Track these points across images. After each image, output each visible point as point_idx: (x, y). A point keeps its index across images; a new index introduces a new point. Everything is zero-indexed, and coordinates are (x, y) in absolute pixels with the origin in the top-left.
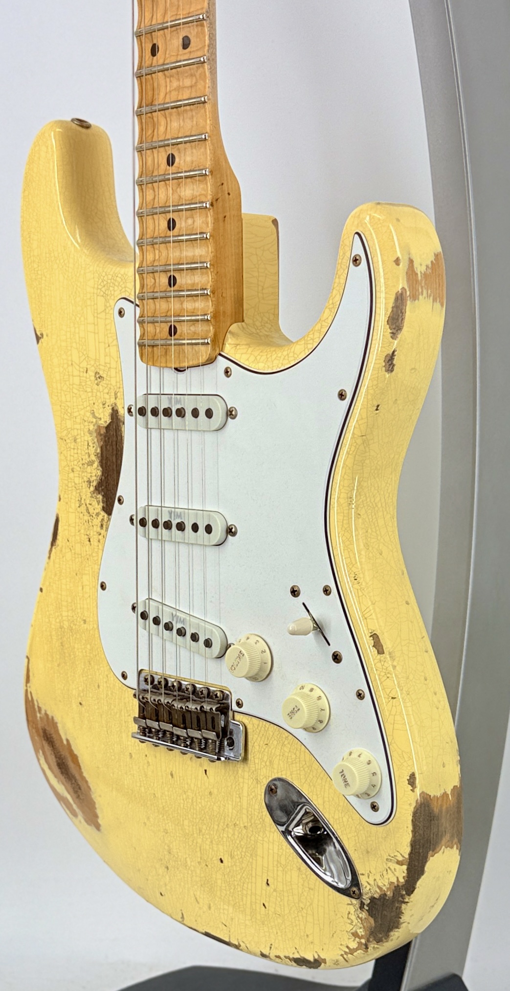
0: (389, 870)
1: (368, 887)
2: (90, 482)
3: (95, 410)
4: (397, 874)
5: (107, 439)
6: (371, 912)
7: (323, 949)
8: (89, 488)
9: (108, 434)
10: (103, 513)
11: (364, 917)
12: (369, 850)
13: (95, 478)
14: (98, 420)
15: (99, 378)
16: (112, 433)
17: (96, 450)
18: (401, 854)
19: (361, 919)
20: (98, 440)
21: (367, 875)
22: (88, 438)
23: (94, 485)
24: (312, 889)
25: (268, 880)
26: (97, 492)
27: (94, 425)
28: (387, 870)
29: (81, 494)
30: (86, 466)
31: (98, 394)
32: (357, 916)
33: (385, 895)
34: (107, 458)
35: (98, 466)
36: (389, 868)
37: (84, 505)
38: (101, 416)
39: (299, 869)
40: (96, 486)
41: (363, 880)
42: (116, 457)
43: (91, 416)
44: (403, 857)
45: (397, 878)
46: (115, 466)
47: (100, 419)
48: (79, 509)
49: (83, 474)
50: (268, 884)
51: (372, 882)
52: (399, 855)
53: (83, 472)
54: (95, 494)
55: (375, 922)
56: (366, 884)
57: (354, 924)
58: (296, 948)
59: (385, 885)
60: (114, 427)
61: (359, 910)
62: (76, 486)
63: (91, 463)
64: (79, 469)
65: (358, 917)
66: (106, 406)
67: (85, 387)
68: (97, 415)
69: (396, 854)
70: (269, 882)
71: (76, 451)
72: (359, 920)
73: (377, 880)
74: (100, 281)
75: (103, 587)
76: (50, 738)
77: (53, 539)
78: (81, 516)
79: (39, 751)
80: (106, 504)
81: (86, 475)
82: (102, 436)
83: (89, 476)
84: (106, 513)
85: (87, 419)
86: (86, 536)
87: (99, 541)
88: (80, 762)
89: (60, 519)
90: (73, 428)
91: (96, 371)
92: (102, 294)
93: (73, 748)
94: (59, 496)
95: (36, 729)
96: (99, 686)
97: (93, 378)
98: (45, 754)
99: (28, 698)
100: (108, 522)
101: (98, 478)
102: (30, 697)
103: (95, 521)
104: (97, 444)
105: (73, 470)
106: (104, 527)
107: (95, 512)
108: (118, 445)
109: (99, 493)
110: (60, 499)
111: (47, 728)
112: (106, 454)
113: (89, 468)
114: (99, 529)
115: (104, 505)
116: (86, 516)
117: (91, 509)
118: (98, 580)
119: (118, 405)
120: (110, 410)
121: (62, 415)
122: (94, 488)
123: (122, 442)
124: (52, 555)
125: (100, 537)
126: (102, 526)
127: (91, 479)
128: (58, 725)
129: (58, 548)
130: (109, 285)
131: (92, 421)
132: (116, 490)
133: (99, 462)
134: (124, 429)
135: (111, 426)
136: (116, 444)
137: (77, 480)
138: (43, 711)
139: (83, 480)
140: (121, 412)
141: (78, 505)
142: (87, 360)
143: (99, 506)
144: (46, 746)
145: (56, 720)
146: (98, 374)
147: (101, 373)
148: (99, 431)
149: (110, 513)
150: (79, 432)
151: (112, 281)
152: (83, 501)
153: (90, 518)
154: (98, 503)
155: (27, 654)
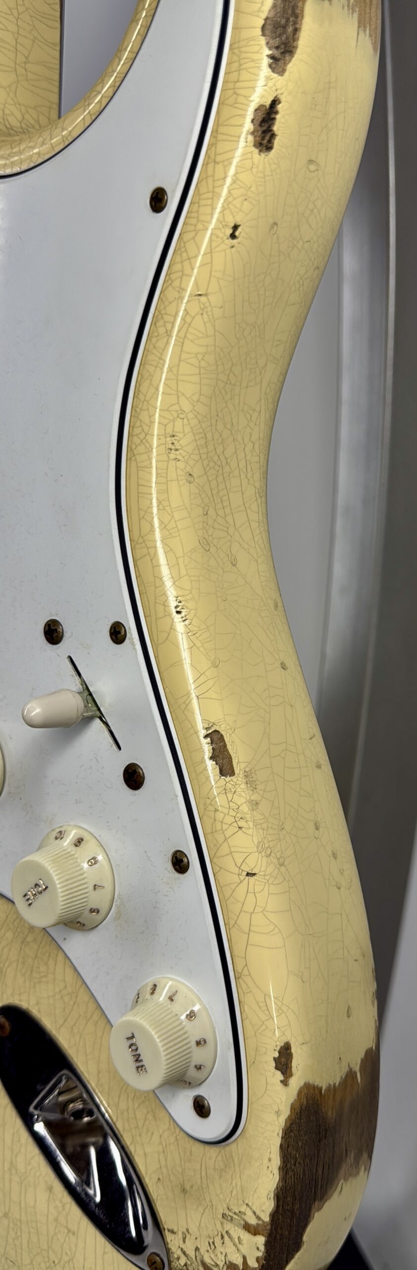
0: (227, 1238)
4: (244, 1250)
12: (188, 1187)
18: (254, 1213)
21: (180, 1235)
28: (222, 1237)
36: (227, 1232)
44: (258, 1218)
45: (244, 1258)
51: (192, 1253)
52: (249, 1213)
56: (179, 1252)
59: (216, 1264)
69: (243, 1209)
73: (202, 1251)
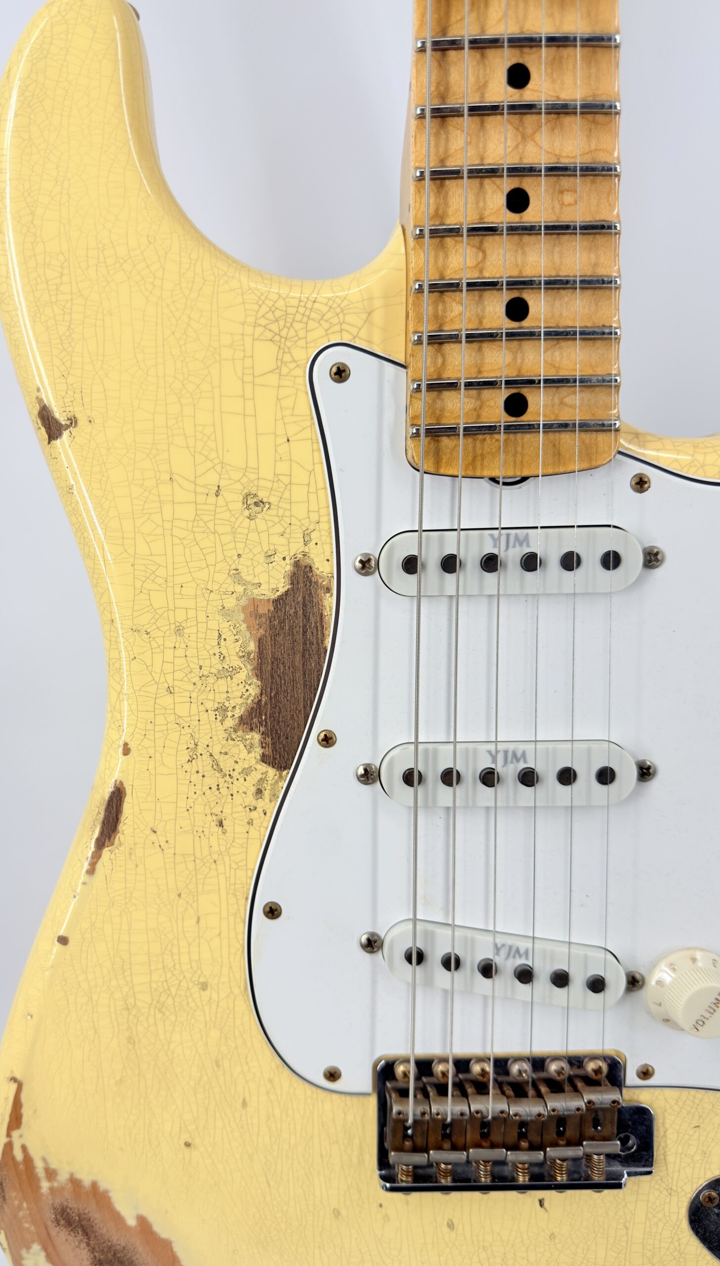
2: (226, 710)
3: (240, 567)
5: (276, 623)
8: (222, 722)
9: (281, 614)
10: (263, 767)
13: (240, 701)
14: (249, 587)
15: (256, 504)
16: (292, 612)
17: (245, 645)
20: (248, 627)
22: (217, 622)
23: (237, 716)
26: (247, 727)
27: (238, 599)
29: (197, 736)
30: (211, 680)
31: (253, 536)
34: (275, 659)
35: (248, 677)
37: (206, 756)
38: (263, 579)
40: (241, 718)
42: (303, 656)
43: (229, 580)
46: (299, 675)
47: (259, 585)
48: (187, 767)
49: (203, 697)
53: (201, 691)
54: (240, 733)
60: (300, 599)
62: (180, 721)
63: (230, 673)
64: (191, 687)
66: (278, 558)
67: (210, 524)
68: (249, 578)
71: (180, 652)
74: (264, 309)
75: (273, 912)
76: (80, 1221)
77: (102, 833)
78: (196, 778)
79: (28, 1248)
80: (274, 749)
81: (211, 696)
82: (264, 620)
83: (221, 698)
84: (273, 767)
85: (215, 587)
86: (209, 818)
87: (250, 823)
88: (179, 1249)
89: (128, 791)
90: (171, 607)
91: (246, 491)
92: (269, 335)
93: (157, 1228)
94: (126, 745)
95: (28, 1209)
96: (244, 1104)
97: (239, 505)
98: (50, 1249)
99: (13, 1158)
100: (280, 784)
101: (249, 701)
102: (19, 1155)
103: (239, 785)
104: (248, 635)
105: (170, 691)
106: (267, 794)
107: (239, 768)
108: (309, 634)
109: (251, 729)
110: (126, 751)
111: (70, 1205)
112: (273, 654)
113: (222, 682)
114: (250, 800)
115: (268, 751)
116: (213, 779)
117: (226, 764)
118: (247, 899)
119: (312, 556)
120: (289, 568)
121: (138, 584)
122: (237, 721)
123: (322, 627)
124: (99, 866)
125: (254, 814)
126: (259, 792)
127: (227, 704)
128: (111, 1194)
129: (122, 848)
130: (289, 320)
131: (231, 589)
132: (303, 723)
133: (254, 669)
134: (329, 601)
135: (290, 598)
136: (305, 632)
137: (182, 710)
138: (63, 1177)
139: (202, 708)
140: (323, 567)
141: (188, 758)
142: (218, 468)
143: (252, 755)
144: (62, 1237)
145: (103, 1185)
146: (255, 495)
147: (262, 495)
148: (252, 610)
149: (287, 767)
150: (192, 614)
151: (301, 310)
152: (200, 750)
153: (221, 781)
154: (250, 748)
155: (18, 1076)
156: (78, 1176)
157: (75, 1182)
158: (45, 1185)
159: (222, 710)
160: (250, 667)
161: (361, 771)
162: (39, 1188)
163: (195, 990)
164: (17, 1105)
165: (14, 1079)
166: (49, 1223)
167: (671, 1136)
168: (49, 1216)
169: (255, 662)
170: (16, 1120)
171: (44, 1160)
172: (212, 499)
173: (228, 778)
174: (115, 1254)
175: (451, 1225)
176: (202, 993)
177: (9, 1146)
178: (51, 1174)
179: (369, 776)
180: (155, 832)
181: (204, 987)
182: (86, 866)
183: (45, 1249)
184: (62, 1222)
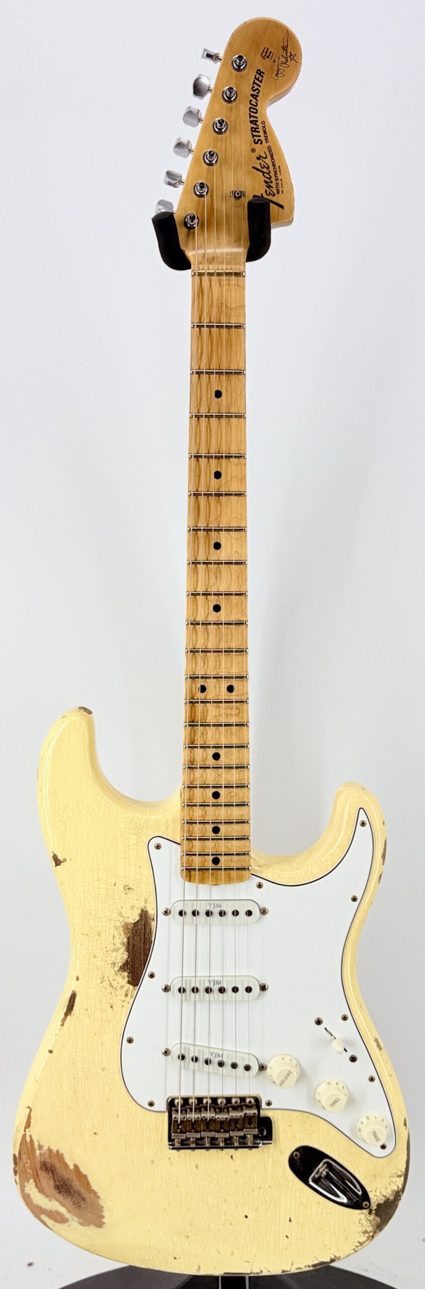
0: (391, 1183)
1: (376, 1198)
2: (115, 964)
3: (122, 911)
4: (397, 1184)
5: (134, 931)
6: (376, 1214)
7: (338, 1251)
8: (113, 968)
9: (136, 928)
10: (128, 985)
11: (372, 1219)
12: (376, 1175)
13: (121, 960)
14: (125, 918)
15: (128, 889)
16: (140, 927)
17: (123, 940)
19: (370, 1221)
20: (124, 933)
21: (374, 1192)
22: (113, 931)
23: (119, 966)
24: (329, 1213)
25: (290, 1218)
26: (123, 970)
27: (121, 923)
28: (390, 1184)
29: (104, 973)
30: (110, 952)
31: (127, 900)
32: (366, 1219)
33: (389, 1199)
34: (134, 945)
35: (124, 951)
36: (392, 1182)
37: (107, 981)
38: (130, 915)
39: (319, 1203)
40: (121, 967)
41: (371, 1195)
42: (144, 943)
43: (118, 916)
44: (401, 1171)
45: (398, 1186)
46: (142, 951)
47: (129, 918)
48: (100, 985)
49: (107, 959)
50: (290, 1221)
51: (379, 1196)
53: (106, 957)
54: (120, 972)
55: (380, 1218)
56: (374, 1197)
57: (364, 1225)
58: (315, 1257)
59: (388, 1193)
60: (143, 923)
61: (368, 1215)
62: (98, 968)
63: (117, 950)
64: (102, 955)
65: (368, 1220)
66: (136, 908)
67: (112, 896)
68: (125, 916)
69: (396, 1171)
70: (291, 1219)
71: (99, 942)
72: (368, 1222)
73: (382, 1192)
74: (133, 824)
75: (130, 1041)
76: (51, 1167)
77: (67, 1010)
78: (103, 989)
79: (28, 1181)
80: (132, 979)
81: (110, 958)
82: (130, 930)
83: (113, 959)
84: (132, 985)
85: (113, 918)
86: (108, 1004)
87: (123, 1006)
88: (90, 1179)
89: (78, 995)
90: (97, 925)
91: (125, 885)
92: (134, 832)
93: (81, 1170)
94: (77, 977)
95: (30, 1163)
96: (118, 1116)
97: (122, 889)
98: (37, 1181)
99: (26, 1140)
100: (134, 991)
101: (124, 960)
102: (28, 1139)
103: (119, 992)
104: (124, 936)
105: (95, 957)
106: (129, 995)
107: (119, 986)
108: (146, 935)
109: (124, 971)
110: (78, 979)
111: (48, 1161)
112: (133, 943)
113: (114, 953)
114: (123, 998)
115: (130, 979)
116: (109, 990)
117: (115, 984)
118: (121, 1036)
119: (148, 907)
120: (139, 912)
121: (85, 917)
122: (119, 968)
123: (151, 933)
124: (66, 1023)
125: (124, 1003)
126: (126, 995)
127: (115, 961)
128: (64, 1155)
129: (74, 1016)
130: (141, 827)
131: (118, 919)
132: (143, 968)
133: (126, 948)
134: (153, 924)
135: (140, 922)
136: (145, 935)
137: (99, 964)
138: (45, 1148)
139: (106, 963)
140: (151, 912)
141: (100, 982)
142: (115, 876)
143: (124, 981)
144: (43, 1175)
145: (61, 1151)
146: (128, 886)
147: (131, 886)
148: (126, 927)
149: (137, 985)
150: (104, 928)
151: (145, 824)
152: (105, 978)
153: (113, 990)
154: (123, 978)
155: (31, 1107)
156: (52, 1148)
157: (50, 1150)
158: (38, 1152)
159: (114, 964)
160: (125, 948)
161: (164, 987)
162: (35, 1153)
163: (100, 1070)
164: (29, 1118)
165: (29, 1107)
166: (39, 1170)
167: (281, 1129)
168: (38, 1165)
169: (126, 946)
170: (28, 1125)
171: (38, 1141)
172: (113, 887)
173: (115, 989)
174: (64, 1182)
175: (197, 1167)
176: (103, 1072)
177: (24, 1136)
178: (40, 1147)
179: (167, 989)
180: (87, 1010)
181: (103, 1069)
182: (61, 1023)
183: (35, 1181)
184: (44, 1169)
